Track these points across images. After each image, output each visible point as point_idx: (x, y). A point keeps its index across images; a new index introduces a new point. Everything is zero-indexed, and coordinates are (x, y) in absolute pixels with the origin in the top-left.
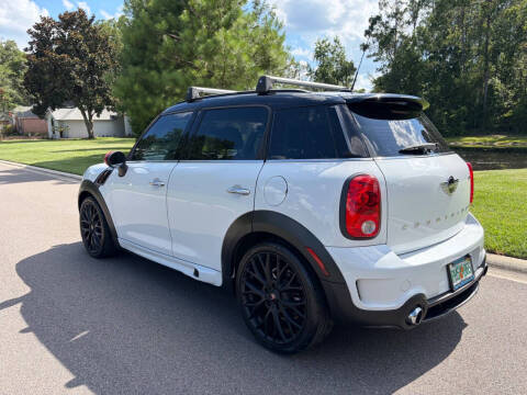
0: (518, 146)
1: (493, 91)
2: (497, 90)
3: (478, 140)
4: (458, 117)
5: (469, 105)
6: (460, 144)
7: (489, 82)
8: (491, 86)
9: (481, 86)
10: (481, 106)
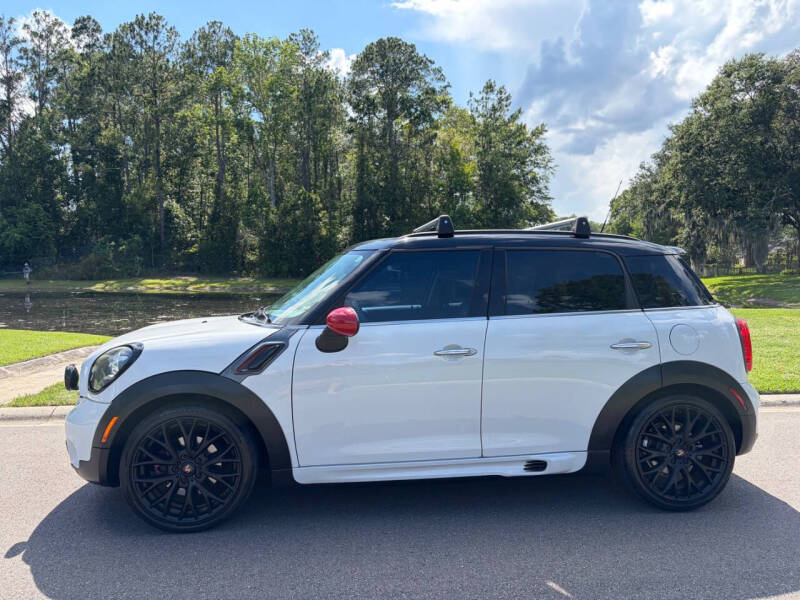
0: (217, 291)
1: (172, 218)
2: (177, 217)
3: (165, 283)
4: (130, 251)
5: (143, 235)
6: (141, 288)
7: (164, 205)
8: (168, 211)
9: (155, 209)
10: (158, 237)
